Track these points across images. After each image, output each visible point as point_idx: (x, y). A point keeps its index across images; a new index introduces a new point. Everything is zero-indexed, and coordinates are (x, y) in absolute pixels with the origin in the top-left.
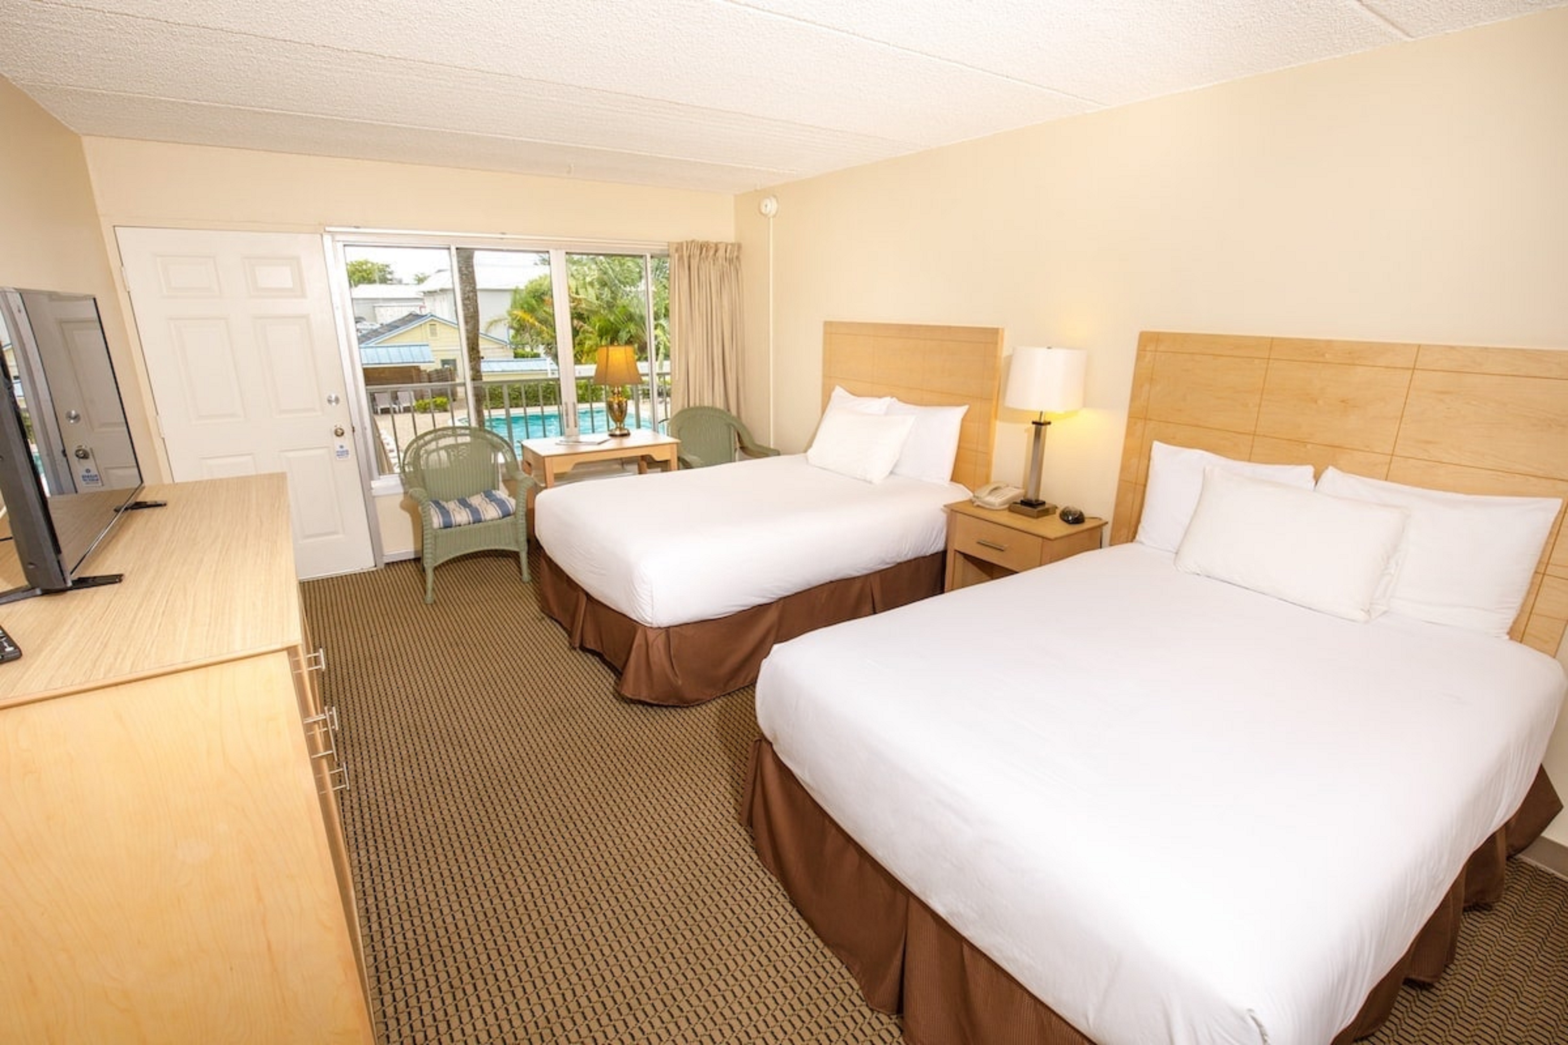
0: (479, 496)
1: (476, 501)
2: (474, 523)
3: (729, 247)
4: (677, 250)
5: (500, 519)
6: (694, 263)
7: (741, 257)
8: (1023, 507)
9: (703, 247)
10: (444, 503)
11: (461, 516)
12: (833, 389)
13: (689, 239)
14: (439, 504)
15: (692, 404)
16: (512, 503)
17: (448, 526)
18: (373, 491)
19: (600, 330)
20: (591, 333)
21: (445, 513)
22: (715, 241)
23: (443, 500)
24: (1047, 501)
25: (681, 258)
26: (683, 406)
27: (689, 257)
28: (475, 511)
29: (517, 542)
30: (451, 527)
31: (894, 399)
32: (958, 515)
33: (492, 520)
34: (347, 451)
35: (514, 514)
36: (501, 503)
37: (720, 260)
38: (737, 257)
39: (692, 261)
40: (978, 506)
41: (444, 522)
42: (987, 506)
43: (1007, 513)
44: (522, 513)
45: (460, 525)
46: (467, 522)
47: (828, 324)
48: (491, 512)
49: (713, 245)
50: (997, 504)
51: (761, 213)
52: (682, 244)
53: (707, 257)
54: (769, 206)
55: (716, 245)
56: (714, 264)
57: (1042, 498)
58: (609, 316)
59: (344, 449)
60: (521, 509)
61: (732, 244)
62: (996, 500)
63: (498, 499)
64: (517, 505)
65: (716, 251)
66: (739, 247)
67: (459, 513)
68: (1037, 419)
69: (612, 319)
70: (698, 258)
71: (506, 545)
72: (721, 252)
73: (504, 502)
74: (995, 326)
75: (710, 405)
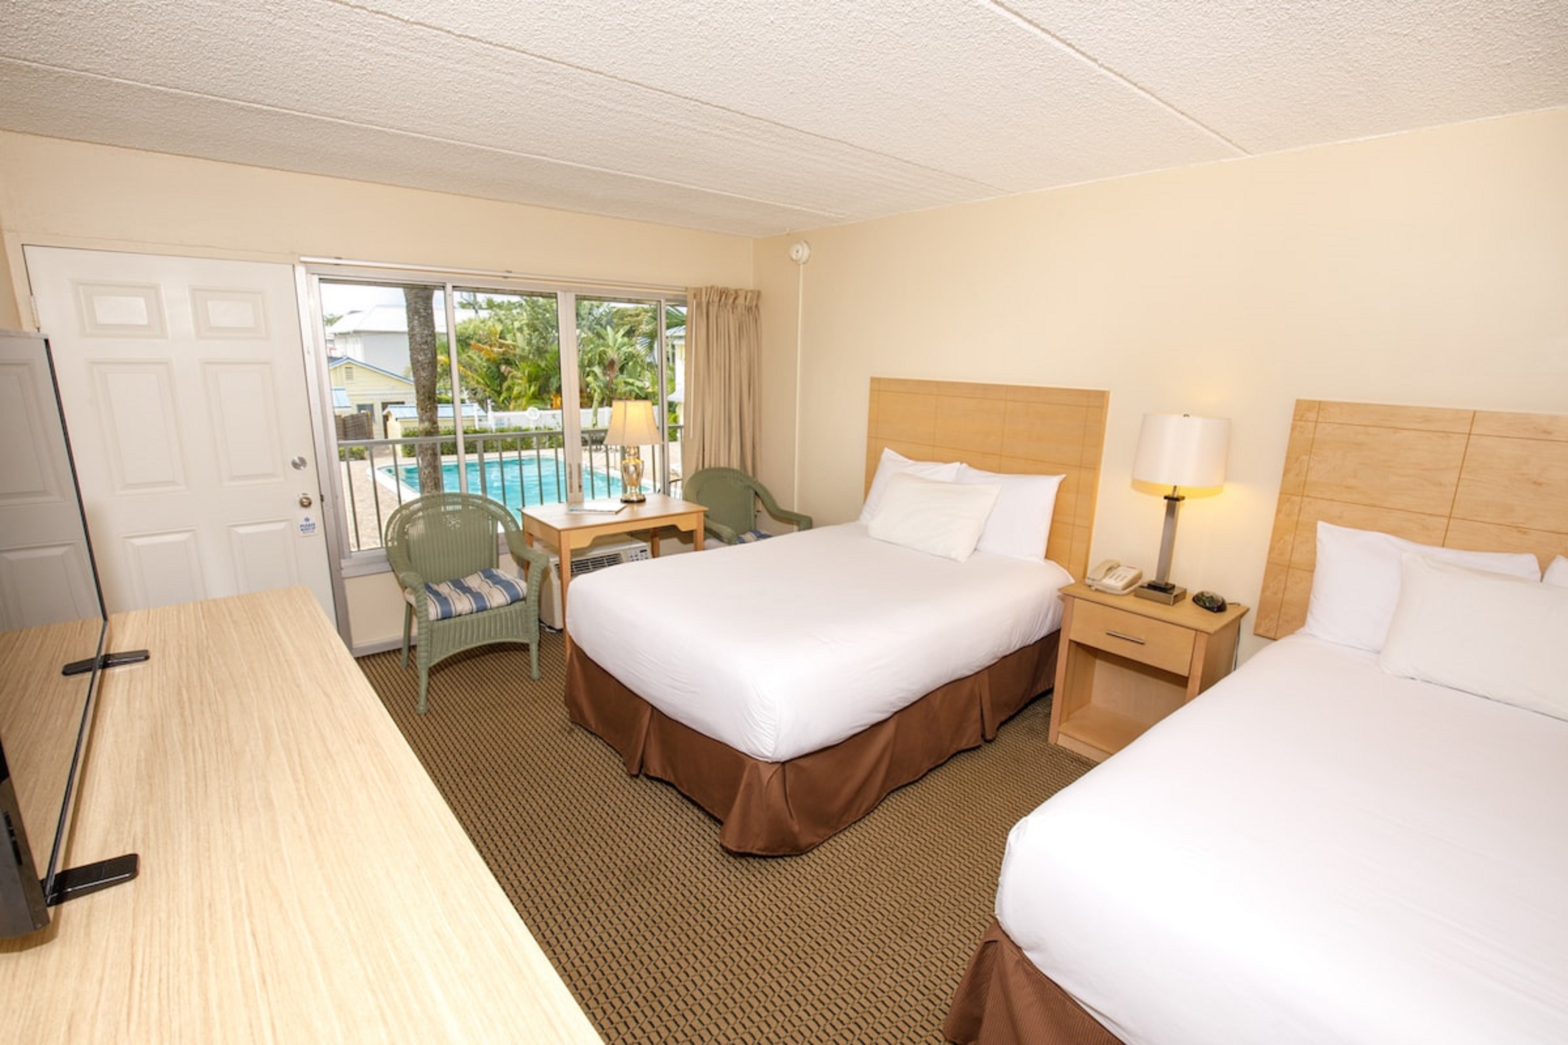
0: (475, 576)
1: (474, 582)
2: (477, 612)
3: (749, 295)
4: (695, 296)
5: (508, 605)
6: (713, 310)
7: (760, 304)
8: (1152, 592)
9: (723, 293)
10: (435, 587)
11: (462, 604)
12: (882, 451)
13: (709, 285)
14: (431, 588)
15: (706, 466)
16: (522, 587)
17: (447, 616)
18: (343, 572)
19: (529, 375)
20: (521, 378)
21: (443, 600)
22: (734, 288)
23: (433, 583)
24: (1177, 585)
25: (699, 305)
26: (697, 468)
27: (708, 303)
28: (477, 596)
29: (527, 631)
30: (450, 617)
31: (964, 465)
32: (1076, 600)
33: (498, 607)
34: (314, 524)
35: (524, 599)
36: (508, 586)
37: (739, 308)
38: (757, 306)
39: (711, 308)
40: (1097, 590)
41: (442, 613)
42: (1109, 591)
43: (1132, 598)
44: (533, 598)
45: (460, 615)
46: (469, 611)
47: (873, 380)
48: (497, 598)
49: (733, 292)
50: (1120, 589)
51: (792, 259)
52: (701, 289)
53: (726, 305)
54: (800, 252)
55: (736, 291)
56: (733, 312)
57: (1171, 581)
58: (539, 362)
59: (310, 522)
60: (533, 593)
61: (752, 291)
62: (1115, 582)
63: (504, 581)
64: (529, 589)
65: (735, 299)
66: (759, 294)
67: (460, 600)
68: (1169, 493)
69: (543, 365)
70: (716, 305)
71: (516, 637)
72: (741, 300)
73: (512, 585)
74: (1102, 389)
75: (727, 466)
